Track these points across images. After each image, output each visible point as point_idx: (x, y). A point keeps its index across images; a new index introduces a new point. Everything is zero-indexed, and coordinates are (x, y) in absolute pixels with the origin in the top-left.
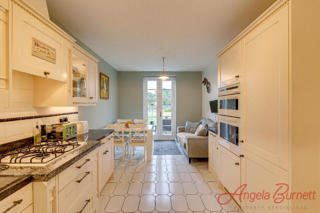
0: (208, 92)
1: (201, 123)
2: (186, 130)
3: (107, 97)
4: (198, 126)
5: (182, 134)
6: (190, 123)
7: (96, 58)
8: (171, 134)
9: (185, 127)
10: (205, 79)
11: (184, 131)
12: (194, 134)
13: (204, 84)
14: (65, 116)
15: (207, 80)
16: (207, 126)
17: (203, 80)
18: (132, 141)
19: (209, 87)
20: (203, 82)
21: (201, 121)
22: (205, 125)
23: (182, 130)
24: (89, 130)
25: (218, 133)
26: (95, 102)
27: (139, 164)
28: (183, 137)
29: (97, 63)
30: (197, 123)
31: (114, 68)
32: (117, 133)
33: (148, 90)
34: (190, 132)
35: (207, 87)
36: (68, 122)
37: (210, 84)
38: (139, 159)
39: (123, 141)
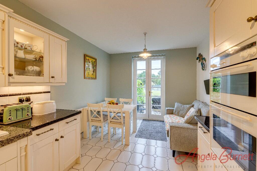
0: (203, 70)
1: (193, 106)
2: (175, 113)
3: (95, 77)
4: (189, 109)
5: (169, 117)
6: (180, 105)
7: (64, 37)
8: (160, 114)
9: (174, 109)
10: (200, 54)
11: (172, 113)
12: (184, 118)
13: (198, 61)
14: (28, 96)
15: (202, 56)
16: (199, 111)
17: (198, 56)
18: (111, 122)
19: (204, 64)
20: (197, 59)
21: (193, 104)
22: (197, 109)
23: (170, 112)
24: (57, 110)
25: (210, 130)
26: (61, 82)
27: (115, 148)
28: (170, 120)
29: (66, 42)
30: (188, 106)
31: (105, 52)
32: (96, 112)
33: (138, 71)
34: (179, 115)
35: (202, 63)
36: (31, 101)
37: (205, 61)
38: (118, 141)
39: (102, 120)
